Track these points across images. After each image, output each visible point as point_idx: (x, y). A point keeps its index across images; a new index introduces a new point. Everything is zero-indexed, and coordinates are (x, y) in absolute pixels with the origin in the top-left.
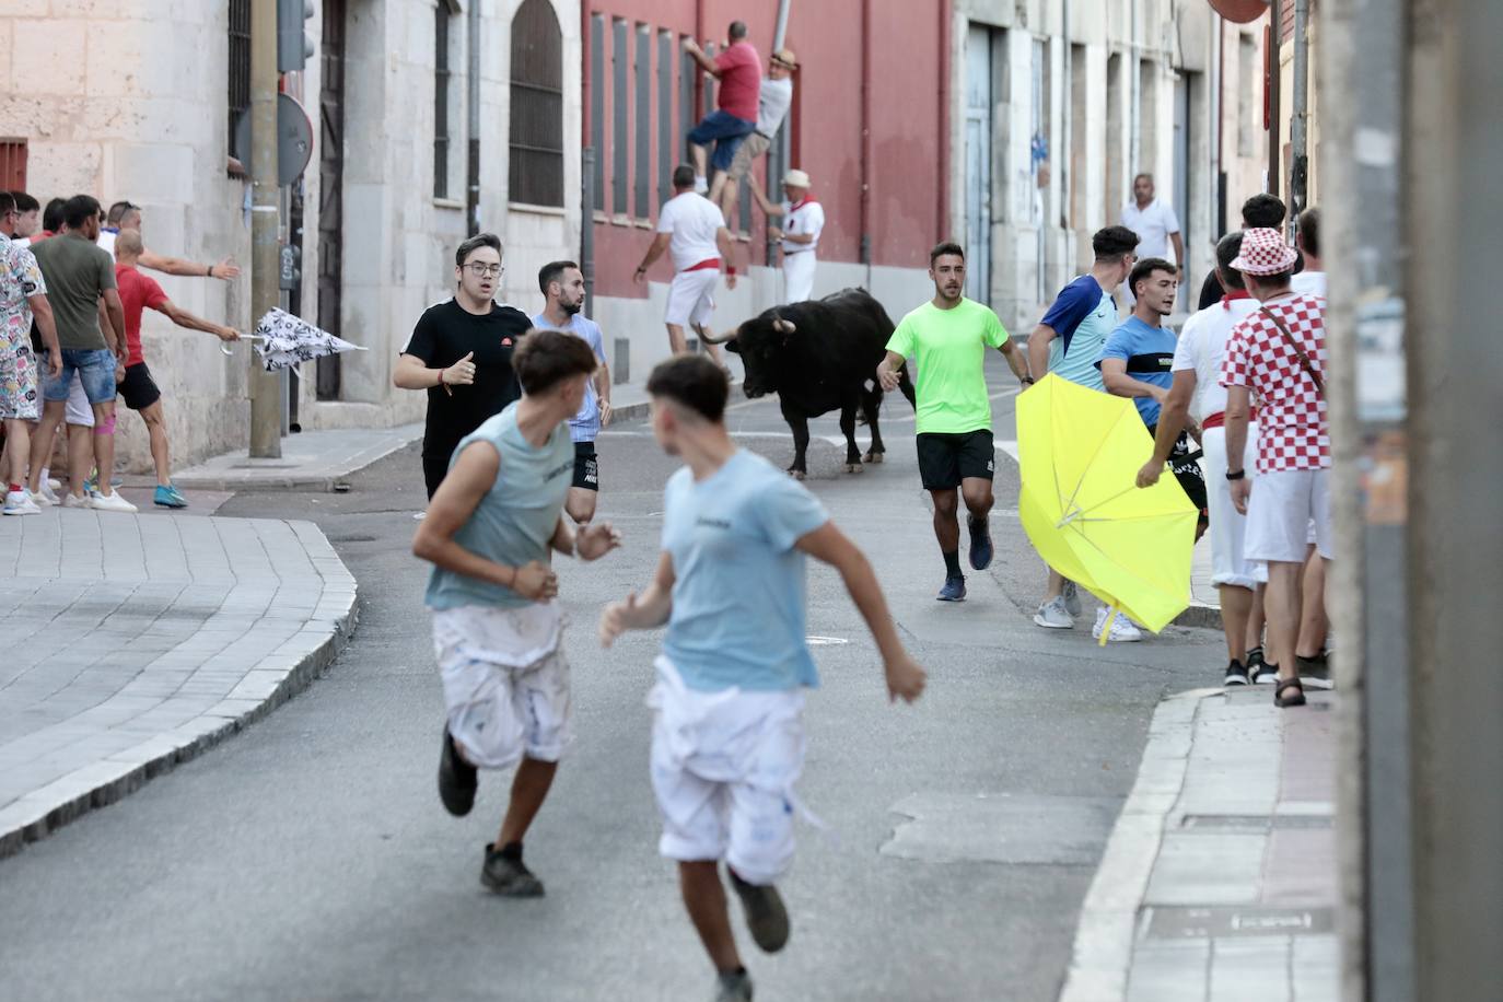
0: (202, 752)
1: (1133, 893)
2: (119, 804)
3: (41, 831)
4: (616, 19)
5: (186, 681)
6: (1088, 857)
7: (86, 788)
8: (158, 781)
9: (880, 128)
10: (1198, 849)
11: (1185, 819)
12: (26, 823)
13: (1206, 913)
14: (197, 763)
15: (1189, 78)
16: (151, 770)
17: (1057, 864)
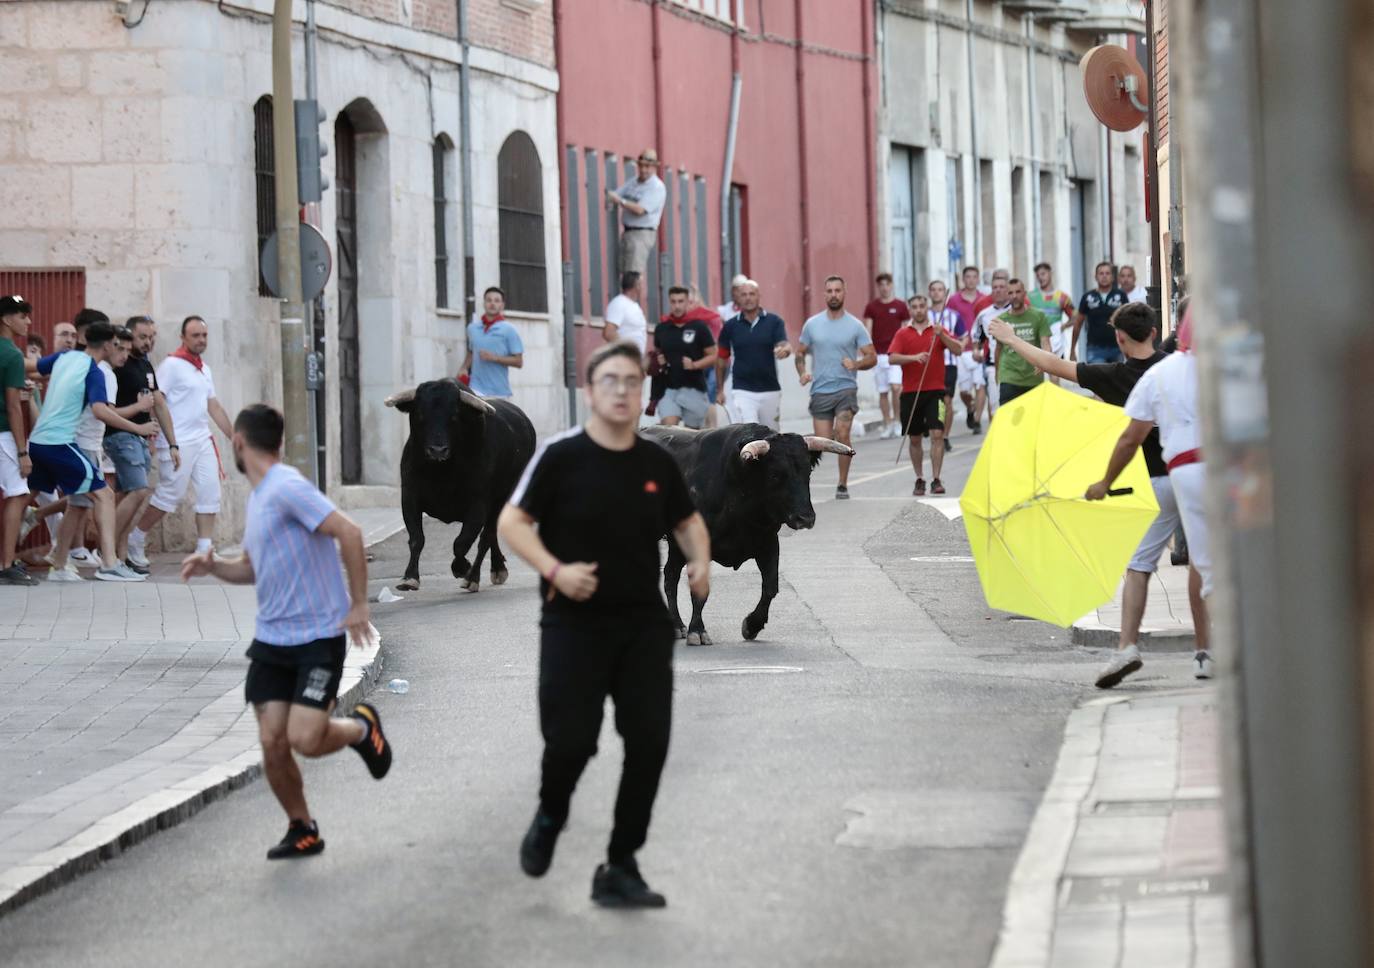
0: (251, 780)
1: (1054, 867)
2: (182, 826)
3: (115, 850)
4: (588, 150)
5: (236, 721)
6: (1014, 840)
7: (153, 812)
8: (214, 805)
9: (818, 237)
10: (1110, 830)
11: (1097, 804)
12: (102, 843)
13: (1117, 883)
14: (248, 788)
15: (1083, 187)
16: (208, 796)
17: (988, 847)
